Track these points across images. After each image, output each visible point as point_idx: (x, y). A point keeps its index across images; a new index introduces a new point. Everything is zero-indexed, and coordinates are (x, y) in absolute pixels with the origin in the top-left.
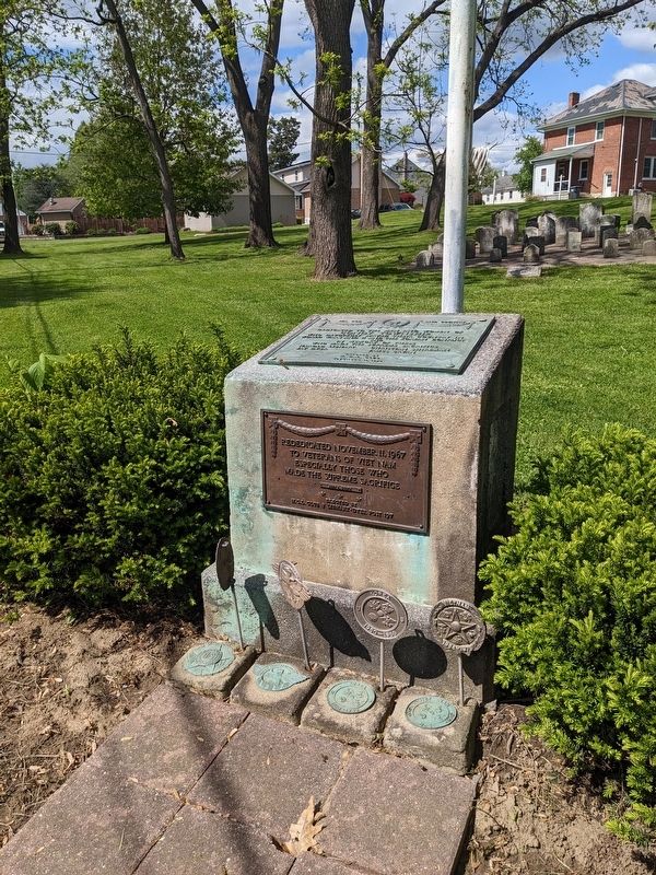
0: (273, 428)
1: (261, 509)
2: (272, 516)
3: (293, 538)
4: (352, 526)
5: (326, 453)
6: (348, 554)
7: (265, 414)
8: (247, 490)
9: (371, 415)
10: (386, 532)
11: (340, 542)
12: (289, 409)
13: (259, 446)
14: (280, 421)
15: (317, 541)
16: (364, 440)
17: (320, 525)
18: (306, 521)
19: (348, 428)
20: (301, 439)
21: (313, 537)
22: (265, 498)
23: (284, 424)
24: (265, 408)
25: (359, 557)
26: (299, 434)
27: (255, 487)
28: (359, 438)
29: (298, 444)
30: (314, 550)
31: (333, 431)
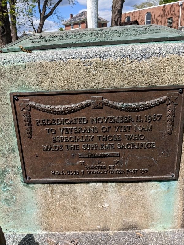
0: (25, 111)
1: (21, 184)
2: (33, 189)
3: (55, 202)
4: (109, 184)
5: (83, 127)
6: (106, 205)
7: (15, 98)
8: (6, 171)
9: (127, 84)
10: (140, 184)
11: (99, 198)
12: (39, 89)
13: (12, 130)
14: (32, 103)
15: (78, 201)
16: (120, 109)
17: (79, 188)
18: (66, 187)
19: (104, 100)
20: (57, 117)
21: (74, 198)
22: (25, 174)
23: (37, 105)
24: (14, 91)
25: (116, 207)
26: (54, 112)
27: (13, 167)
28: (116, 108)
29: (54, 123)
30: (75, 208)
31: (89, 105)
